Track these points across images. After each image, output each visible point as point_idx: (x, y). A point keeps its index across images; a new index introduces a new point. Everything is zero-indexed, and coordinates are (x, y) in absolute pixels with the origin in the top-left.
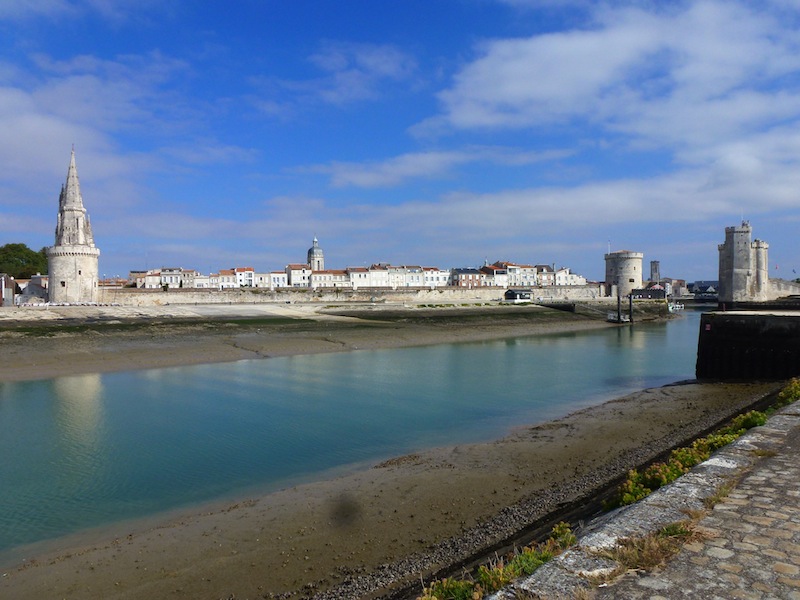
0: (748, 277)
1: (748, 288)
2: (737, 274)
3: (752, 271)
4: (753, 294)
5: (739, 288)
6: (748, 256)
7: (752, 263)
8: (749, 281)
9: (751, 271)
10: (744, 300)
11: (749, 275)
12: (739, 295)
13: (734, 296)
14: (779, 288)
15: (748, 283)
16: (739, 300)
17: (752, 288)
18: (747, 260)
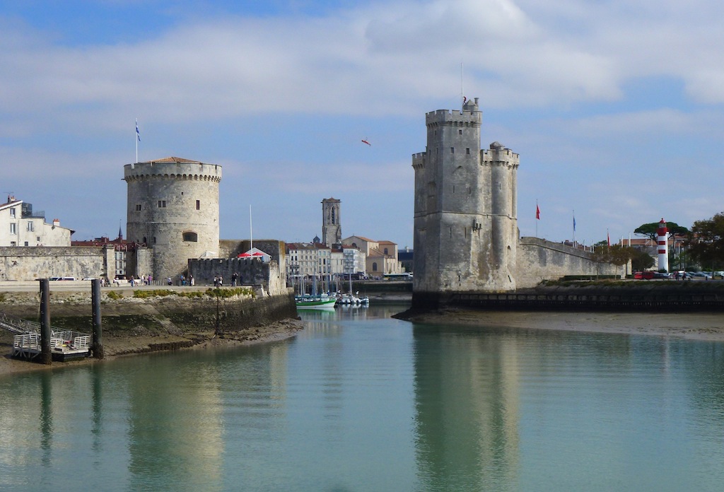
0: (474, 234)
1: (474, 259)
2: (450, 226)
3: (483, 220)
4: (484, 274)
5: (455, 259)
6: (474, 182)
7: (483, 200)
8: (477, 242)
9: (480, 219)
10: (465, 286)
11: (475, 227)
12: (453, 275)
13: (443, 279)
14: (543, 260)
15: (474, 248)
16: (454, 287)
17: (482, 259)
18: (472, 191)
